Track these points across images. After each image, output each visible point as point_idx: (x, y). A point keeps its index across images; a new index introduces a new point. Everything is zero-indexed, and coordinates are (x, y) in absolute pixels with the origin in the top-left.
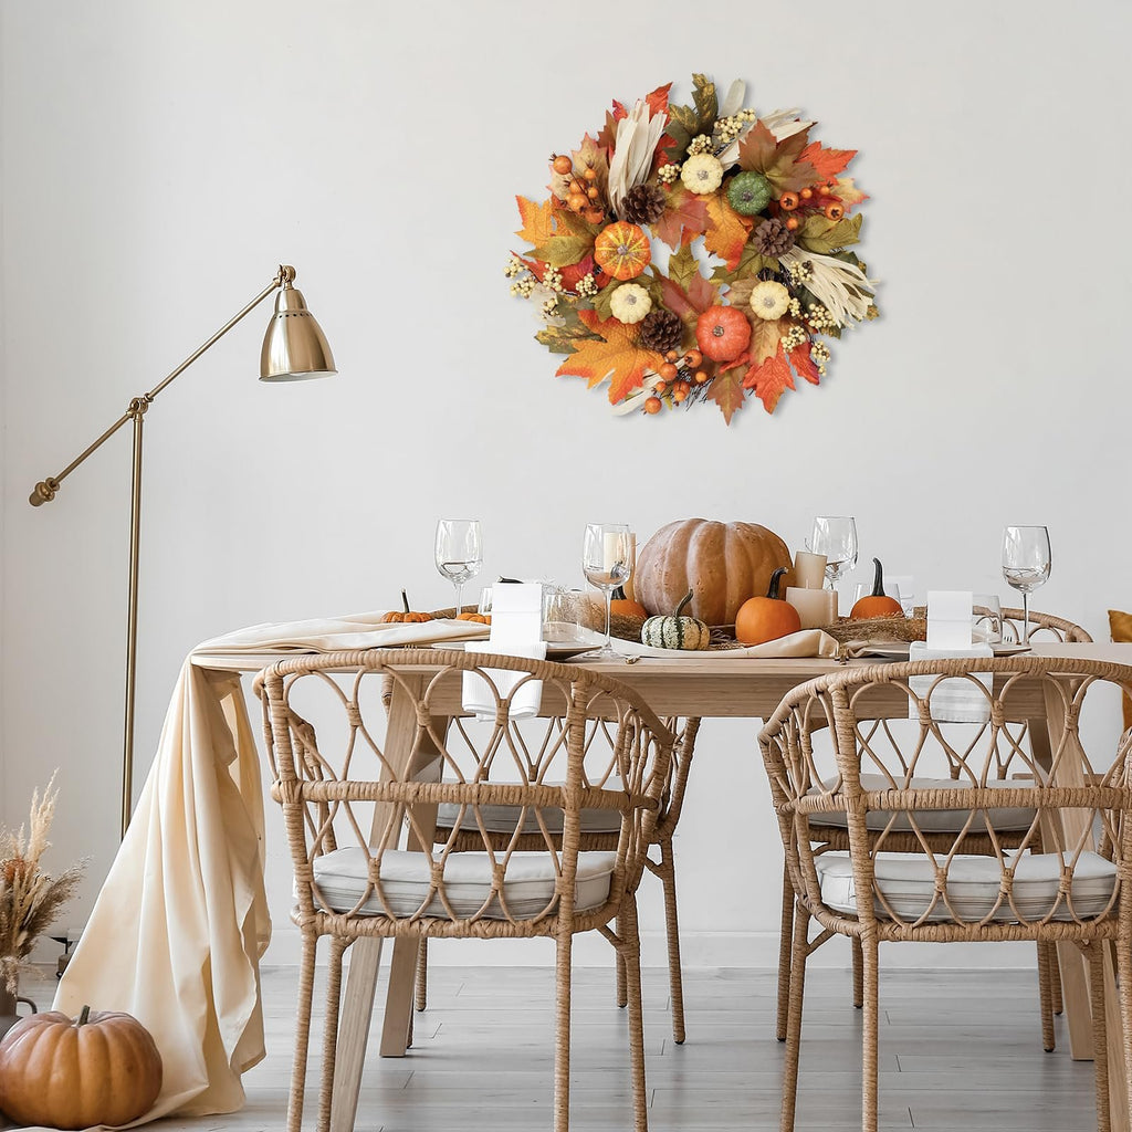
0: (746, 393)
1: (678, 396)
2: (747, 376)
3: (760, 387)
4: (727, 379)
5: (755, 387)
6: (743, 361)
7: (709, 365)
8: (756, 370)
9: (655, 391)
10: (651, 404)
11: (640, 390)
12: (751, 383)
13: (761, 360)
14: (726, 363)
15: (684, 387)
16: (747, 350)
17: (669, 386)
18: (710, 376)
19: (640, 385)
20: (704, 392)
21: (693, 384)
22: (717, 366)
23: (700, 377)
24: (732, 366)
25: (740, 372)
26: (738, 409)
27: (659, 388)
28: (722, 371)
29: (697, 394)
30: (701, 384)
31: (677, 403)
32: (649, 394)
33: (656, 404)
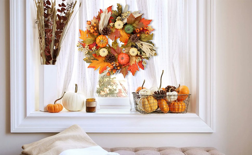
0: (128, 71)
1: (114, 72)
2: (129, 68)
3: (131, 70)
4: (124, 69)
5: (130, 70)
6: (128, 65)
7: (121, 66)
8: (130, 67)
9: (109, 71)
10: (108, 74)
11: (106, 71)
12: (129, 69)
13: (132, 65)
14: (124, 65)
15: (115, 70)
16: (129, 62)
17: (112, 70)
18: (121, 68)
19: (106, 70)
20: (119, 71)
21: (117, 69)
22: (122, 66)
23: (119, 68)
24: (125, 66)
25: (127, 67)
26: (127, 75)
27: (110, 70)
28: (123, 67)
29: (118, 72)
30: (119, 70)
31: (114, 74)
32: (108, 72)
33: (109, 74)
